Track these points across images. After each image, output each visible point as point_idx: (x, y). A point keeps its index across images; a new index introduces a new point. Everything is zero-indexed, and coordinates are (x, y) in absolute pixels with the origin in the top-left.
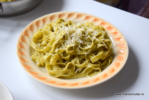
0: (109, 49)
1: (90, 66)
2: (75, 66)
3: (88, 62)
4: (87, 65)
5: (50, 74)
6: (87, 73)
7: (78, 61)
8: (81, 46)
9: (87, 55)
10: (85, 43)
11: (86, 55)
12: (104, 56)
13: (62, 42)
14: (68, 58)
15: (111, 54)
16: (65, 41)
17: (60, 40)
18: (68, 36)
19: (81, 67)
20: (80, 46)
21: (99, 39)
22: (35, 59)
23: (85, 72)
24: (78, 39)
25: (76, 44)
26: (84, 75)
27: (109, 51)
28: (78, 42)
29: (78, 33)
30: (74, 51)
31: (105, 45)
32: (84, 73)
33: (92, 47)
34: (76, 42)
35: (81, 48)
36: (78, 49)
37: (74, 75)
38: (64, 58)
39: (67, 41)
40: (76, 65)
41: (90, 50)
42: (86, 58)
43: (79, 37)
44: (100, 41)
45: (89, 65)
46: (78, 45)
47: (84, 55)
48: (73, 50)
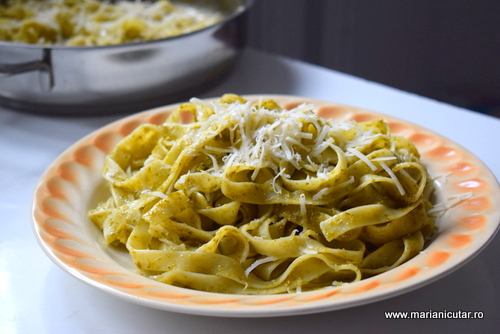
0: (409, 200)
1: (312, 251)
2: (247, 247)
3: (310, 236)
4: (301, 249)
5: (139, 266)
6: (299, 282)
7: (265, 229)
8: (286, 172)
9: (308, 207)
10: (307, 166)
11: (303, 211)
12: (385, 224)
13: (213, 154)
14: (225, 212)
15: (419, 226)
16: (227, 151)
17: (208, 143)
18: (242, 131)
19: (274, 254)
20: (283, 170)
21: (373, 158)
22: (100, 216)
23: (288, 278)
24: (280, 144)
25: (267, 164)
26: (283, 289)
27: (411, 209)
28: (278, 154)
29: (284, 126)
30: (256, 188)
31: (393, 180)
32: (285, 281)
33: (337, 181)
34: (269, 157)
35: (286, 178)
36: (273, 183)
37: (237, 280)
38: (208, 210)
39: (235, 150)
40: (255, 240)
41: (324, 191)
42: (302, 223)
43: (288, 138)
44: (377, 164)
45: (310, 247)
46: (275, 168)
47: (297, 207)
48: (250, 181)
